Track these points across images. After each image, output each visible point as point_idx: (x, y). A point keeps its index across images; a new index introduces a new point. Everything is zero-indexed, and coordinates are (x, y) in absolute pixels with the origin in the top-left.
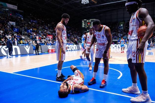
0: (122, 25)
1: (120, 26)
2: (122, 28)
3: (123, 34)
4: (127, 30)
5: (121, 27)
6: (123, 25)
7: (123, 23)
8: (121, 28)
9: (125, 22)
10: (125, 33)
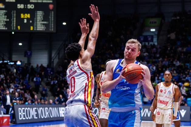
0: (153, 30)
1: (145, 34)
2: (155, 40)
3: (160, 65)
4: (171, 49)
5: (152, 37)
6: (159, 30)
7: (157, 20)
8: (152, 40)
9: (163, 18)
10: (166, 63)
